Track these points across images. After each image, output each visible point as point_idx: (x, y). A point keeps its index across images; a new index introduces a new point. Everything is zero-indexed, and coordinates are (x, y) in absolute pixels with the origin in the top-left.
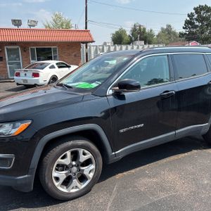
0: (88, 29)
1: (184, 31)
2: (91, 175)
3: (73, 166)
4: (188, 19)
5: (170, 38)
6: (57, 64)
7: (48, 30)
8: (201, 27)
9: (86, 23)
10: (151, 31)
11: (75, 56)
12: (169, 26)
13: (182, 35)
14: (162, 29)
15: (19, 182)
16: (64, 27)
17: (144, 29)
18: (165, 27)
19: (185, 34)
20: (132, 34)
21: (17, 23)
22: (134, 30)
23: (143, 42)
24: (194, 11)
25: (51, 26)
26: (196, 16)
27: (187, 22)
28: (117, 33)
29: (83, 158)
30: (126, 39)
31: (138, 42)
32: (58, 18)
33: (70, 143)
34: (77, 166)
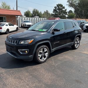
0: (18, 10)
1: (53, 13)
2: (47, 56)
3: (43, 53)
4: (55, 9)
5: (48, 16)
6: (9, 24)
8: (59, 12)
10: (41, 12)
11: (14, 21)
12: (47, 11)
13: (52, 15)
14: (45, 12)
15: (29, 58)
16: (7, 8)
17: (38, 11)
18: (46, 11)
19: (54, 14)
20: (33, 13)
22: (34, 11)
23: (38, 17)
24: (57, 6)
26: (57, 8)
27: (54, 10)
28: (26, 12)
29: (45, 51)
30: (30, 15)
31: (36, 17)
32: (4, 4)
33: (43, 46)
34: (44, 53)
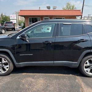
7: (64, 10)
9: (83, 6)
21: (49, 8)
25: (65, 8)
